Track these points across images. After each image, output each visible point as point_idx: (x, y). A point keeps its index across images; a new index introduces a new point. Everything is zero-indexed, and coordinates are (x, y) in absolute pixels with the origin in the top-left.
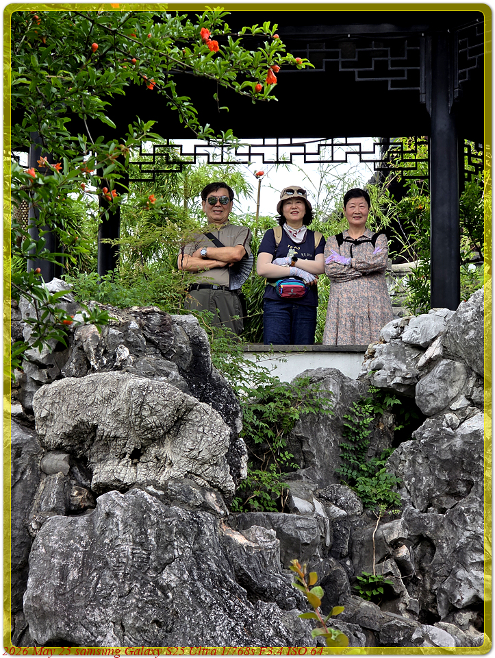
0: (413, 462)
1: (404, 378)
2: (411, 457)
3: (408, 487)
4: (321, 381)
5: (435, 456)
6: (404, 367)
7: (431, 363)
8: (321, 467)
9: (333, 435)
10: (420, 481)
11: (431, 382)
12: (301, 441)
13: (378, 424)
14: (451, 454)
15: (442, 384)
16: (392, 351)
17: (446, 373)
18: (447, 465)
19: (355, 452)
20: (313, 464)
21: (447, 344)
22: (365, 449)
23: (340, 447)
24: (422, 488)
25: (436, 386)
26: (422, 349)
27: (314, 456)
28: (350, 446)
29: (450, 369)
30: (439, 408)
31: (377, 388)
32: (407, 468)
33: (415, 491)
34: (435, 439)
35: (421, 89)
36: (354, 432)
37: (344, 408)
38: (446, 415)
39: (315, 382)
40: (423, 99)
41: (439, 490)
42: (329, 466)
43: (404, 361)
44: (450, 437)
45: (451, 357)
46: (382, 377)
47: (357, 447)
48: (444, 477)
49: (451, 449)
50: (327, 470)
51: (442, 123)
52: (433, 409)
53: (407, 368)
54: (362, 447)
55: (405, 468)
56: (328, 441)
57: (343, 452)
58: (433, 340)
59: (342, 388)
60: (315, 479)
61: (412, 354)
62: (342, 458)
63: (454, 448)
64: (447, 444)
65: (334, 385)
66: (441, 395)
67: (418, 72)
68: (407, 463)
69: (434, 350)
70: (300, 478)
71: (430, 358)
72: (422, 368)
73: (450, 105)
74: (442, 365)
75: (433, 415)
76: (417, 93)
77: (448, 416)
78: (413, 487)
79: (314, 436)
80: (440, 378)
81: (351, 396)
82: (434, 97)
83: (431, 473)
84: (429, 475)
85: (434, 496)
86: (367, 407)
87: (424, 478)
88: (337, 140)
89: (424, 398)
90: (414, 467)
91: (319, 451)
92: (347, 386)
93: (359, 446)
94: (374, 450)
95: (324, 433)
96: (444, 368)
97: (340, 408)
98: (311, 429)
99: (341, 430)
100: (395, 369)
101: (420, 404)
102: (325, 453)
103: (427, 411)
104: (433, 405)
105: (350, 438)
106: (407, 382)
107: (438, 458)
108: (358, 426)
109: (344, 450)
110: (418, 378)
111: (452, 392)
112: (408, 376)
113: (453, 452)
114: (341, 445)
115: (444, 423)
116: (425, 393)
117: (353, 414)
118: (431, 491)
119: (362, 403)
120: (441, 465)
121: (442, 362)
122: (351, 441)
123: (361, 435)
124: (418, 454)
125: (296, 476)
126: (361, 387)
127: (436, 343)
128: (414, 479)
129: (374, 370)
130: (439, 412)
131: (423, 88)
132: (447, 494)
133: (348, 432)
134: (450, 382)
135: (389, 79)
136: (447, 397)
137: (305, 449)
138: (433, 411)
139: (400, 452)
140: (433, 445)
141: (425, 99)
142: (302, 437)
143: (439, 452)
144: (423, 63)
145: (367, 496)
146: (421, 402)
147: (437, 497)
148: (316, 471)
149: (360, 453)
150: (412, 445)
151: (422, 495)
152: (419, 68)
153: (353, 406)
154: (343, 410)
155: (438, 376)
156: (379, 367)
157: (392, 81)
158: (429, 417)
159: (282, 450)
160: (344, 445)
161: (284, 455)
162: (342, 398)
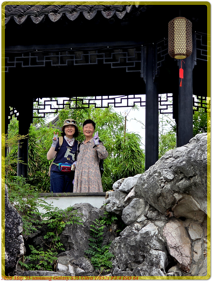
0: (120, 247)
1: (118, 207)
2: (119, 245)
3: (117, 259)
4: (78, 209)
5: (128, 244)
6: (118, 202)
7: (130, 199)
8: (77, 250)
9: (85, 234)
10: (122, 256)
11: (128, 209)
12: (67, 237)
13: (109, 230)
14: (135, 243)
15: (133, 210)
16: (114, 194)
17: (135, 204)
18: (133, 248)
19: (97, 243)
20: (73, 248)
21: (137, 191)
22: (101, 242)
23: (89, 240)
24: (123, 259)
25: (130, 210)
26: (127, 193)
27: (73, 245)
28: (94, 240)
29: (137, 202)
30: (132, 221)
31: (108, 212)
32: (117, 250)
33: (120, 261)
34: (128, 236)
35: (141, 71)
36: (95, 233)
37: (91, 222)
38: (135, 225)
39: (76, 209)
40: (142, 76)
41: (130, 260)
42: (82, 249)
43: (119, 199)
44: (136, 234)
45: (139, 197)
46: (109, 207)
47: (97, 240)
48: (132, 253)
49: (135, 240)
50: (81, 251)
51: (150, 87)
52: (129, 221)
53: (119, 202)
54: (99, 240)
55: (116, 250)
56: (82, 237)
57: (90, 243)
58: (132, 189)
59: (90, 212)
60: (74, 255)
61: (123, 195)
62: (90, 245)
63: (136, 240)
64: (133, 238)
65: (85, 211)
66: (132, 215)
67: (140, 63)
68: (117, 248)
69: (131, 194)
70: (66, 255)
71: (129, 197)
72: (126, 202)
73: (154, 78)
74: (134, 201)
75: (130, 224)
76: (140, 73)
77: (136, 225)
78: (119, 259)
79: (74, 235)
80: (132, 207)
81: (95, 216)
82: (147, 75)
83: (127, 252)
84: (126, 253)
85: (128, 263)
86: (102, 221)
87: (124, 254)
88: (130, 96)
89: (125, 216)
90: (120, 249)
91: (76, 242)
92: (93, 211)
93: (98, 240)
94: (106, 242)
95: (79, 233)
96: (134, 202)
97: (88, 222)
98: (73, 232)
99: (89, 232)
100: (114, 203)
101: (123, 219)
102: (80, 243)
103: (126, 223)
104: (129, 219)
105: (93, 236)
106: (119, 209)
107: (129, 245)
108: (98, 231)
109: (91, 242)
110: (124, 207)
111: (138, 213)
112: (119, 206)
113: (136, 242)
114: (89, 239)
115: (134, 228)
116: (125, 214)
117: (95, 224)
118: (127, 260)
119: (101, 219)
120: (131, 248)
121: (134, 199)
122: (94, 237)
123: (99, 234)
124: (122, 243)
125: (64, 254)
126: (100, 211)
127: (133, 190)
128: (120, 255)
129: (107, 203)
130: (132, 223)
131: (142, 71)
132: (135, 262)
133: (93, 233)
134: (137, 209)
135: (127, 67)
136: (136, 216)
137: (69, 241)
138: (129, 223)
139: (114, 242)
140: (128, 239)
141: (143, 76)
142: (68, 236)
143: (130, 242)
144: (142, 59)
145: (96, 263)
146: (124, 218)
147: (130, 263)
148: (74, 252)
149: (99, 243)
150: (119, 239)
151: (123, 263)
152: (140, 61)
153: (95, 221)
154: (91, 223)
155: (131, 206)
156: (109, 202)
157: (128, 68)
158: (128, 225)
159: (58, 242)
160: (91, 239)
161: (58, 244)
162: (90, 217)
